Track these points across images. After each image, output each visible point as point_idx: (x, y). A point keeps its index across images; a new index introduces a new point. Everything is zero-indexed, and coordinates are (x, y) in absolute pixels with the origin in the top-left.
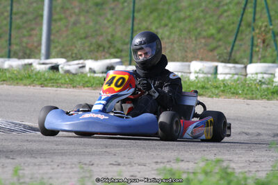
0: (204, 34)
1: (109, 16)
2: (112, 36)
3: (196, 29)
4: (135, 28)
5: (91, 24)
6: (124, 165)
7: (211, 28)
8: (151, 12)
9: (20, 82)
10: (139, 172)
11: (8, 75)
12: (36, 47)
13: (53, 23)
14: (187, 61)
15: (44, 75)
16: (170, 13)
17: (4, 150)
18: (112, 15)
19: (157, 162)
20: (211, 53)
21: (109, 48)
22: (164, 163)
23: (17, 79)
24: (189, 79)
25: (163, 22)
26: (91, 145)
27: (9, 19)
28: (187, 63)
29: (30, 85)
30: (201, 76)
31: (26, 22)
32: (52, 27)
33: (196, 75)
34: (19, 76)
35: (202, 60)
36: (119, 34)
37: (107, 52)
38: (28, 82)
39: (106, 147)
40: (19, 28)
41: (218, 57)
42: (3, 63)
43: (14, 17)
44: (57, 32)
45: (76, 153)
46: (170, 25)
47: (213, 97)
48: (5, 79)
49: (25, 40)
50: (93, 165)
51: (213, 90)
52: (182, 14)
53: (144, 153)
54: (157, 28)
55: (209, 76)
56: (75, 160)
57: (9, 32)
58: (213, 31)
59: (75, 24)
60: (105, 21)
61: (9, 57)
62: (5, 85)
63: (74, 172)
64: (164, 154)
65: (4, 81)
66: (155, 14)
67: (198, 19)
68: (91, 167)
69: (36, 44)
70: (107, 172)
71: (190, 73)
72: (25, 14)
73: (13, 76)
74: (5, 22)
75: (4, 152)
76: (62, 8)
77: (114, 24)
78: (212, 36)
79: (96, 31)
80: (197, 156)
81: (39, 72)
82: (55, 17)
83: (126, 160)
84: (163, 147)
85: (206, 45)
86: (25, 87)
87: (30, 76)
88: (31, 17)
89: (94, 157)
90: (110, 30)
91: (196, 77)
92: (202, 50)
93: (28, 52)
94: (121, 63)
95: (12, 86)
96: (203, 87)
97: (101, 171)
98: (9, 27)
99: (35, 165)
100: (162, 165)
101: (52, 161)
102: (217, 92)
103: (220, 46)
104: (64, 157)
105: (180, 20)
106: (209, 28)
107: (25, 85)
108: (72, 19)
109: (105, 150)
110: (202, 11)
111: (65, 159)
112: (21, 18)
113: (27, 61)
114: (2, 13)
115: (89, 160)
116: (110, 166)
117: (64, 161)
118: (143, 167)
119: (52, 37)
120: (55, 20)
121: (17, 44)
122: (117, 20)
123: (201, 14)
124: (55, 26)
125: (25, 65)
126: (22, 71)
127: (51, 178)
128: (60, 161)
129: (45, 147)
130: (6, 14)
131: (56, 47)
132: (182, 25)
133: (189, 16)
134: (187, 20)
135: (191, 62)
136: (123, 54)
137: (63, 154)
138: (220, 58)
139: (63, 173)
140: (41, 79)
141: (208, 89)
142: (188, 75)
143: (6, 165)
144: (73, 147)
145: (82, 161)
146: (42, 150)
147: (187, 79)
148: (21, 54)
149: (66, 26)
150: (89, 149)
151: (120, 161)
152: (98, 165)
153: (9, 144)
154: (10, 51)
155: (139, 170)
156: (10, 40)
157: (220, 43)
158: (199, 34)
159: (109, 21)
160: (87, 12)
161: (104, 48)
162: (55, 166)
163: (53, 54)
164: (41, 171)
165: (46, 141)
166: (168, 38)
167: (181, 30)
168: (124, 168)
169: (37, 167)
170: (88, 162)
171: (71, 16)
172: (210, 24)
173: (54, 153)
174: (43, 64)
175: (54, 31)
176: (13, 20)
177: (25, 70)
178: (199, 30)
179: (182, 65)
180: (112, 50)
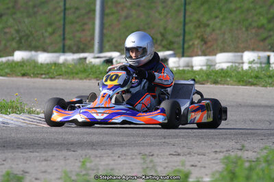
0: (255, 24)
1: (160, 9)
2: (165, 29)
3: (247, 20)
4: (187, 20)
5: (143, 17)
6: (184, 155)
7: (262, 18)
8: (202, 4)
9: (77, 76)
10: (199, 162)
11: (63, 69)
12: (89, 42)
13: (106, 17)
14: (239, 52)
15: (99, 68)
16: (221, 5)
17: (65, 142)
18: (164, 8)
19: (216, 152)
20: (262, 44)
21: (162, 40)
22: (223, 152)
23: (73, 73)
24: (242, 69)
25: (214, 15)
26: (150, 136)
27: (62, 15)
28: (239, 54)
29: (85, 78)
30: (254, 66)
31: (78, 17)
32: (105, 21)
33: (250, 65)
34: (75, 71)
35: (253, 50)
36: (170, 27)
37: (160, 45)
38: (83, 75)
39: (165, 138)
40: (72, 23)
41: (270, 47)
42: (58, 57)
43: (67, 12)
44: (110, 25)
45: (136, 145)
46: (221, 16)
47: (266, 87)
48: (61, 73)
49: (78, 35)
50: (153, 155)
51: (267, 79)
52: (233, 6)
53: (203, 143)
54: (208, 20)
55: (263, 65)
56: (135, 151)
57: (62, 27)
58: (263, 21)
59: (126, 18)
60: (157, 15)
61: (64, 51)
62: (61, 80)
63: (135, 163)
64: (222, 143)
65: (60, 75)
66: (206, 6)
67: (248, 10)
68: (151, 157)
69: (89, 39)
70: (167, 163)
71: (243, 63)
72: (77, 9)
73: (69, 70)
74: (58, 18)
75: (65, 144)
76: (114, 2)
77: (165, 17)
78: (262, 27)
79: (148, 24)
80: (255, 145)
81: (94, 66)
82: (107, 11)
83: (185, 150)
84: (221, 136)
85: (257, 35)
86: (81, 81)
87: (85, 70)
88: (83, 11)
89: (153, 148)
90: (162, 23)
91: (250, 67)
92: (253, 41)
93: (82, 46)
94: (174, 55)
95: (68, 80)
96: (257, 77)
97: (161, 162)
98: (62, 22)
99: (96, 156)
100: (221, 154)
101: (113, 153)
102: (270, 81)
103: (270, 36)
104: (124, 149)
105: (230, 12)
106: (259, 19)
107: (81, 79)
108: (124, 14)
109: (164, 140)
110: (253, 2)
111: (125, 150)
112: (74, 13)
113: (82, 55)
114: (55, 9)
115: (150, 151)
116: (169, 156)
117: (124, 152)
118: (202, 156)
119: (105, 31)
120: (108, 15)
121: (70, 39)
122: (168, 13)
123: (251, 6)
124: (108, 20)
125: (81, 59)
126: (78, 66)
127: (112, 169)
128: (120, 153)
129: (104, 139)
130: (59, 10)
131: (109, 41)
132: (233, 16)
133: (240, 7)
134: (238, 12)
135: (243, 52)
136: (175, 46)
137: (123, 145)
138: (272, 47)
139: (123, 164)
140: (96, 72)
141: (261, 78)
142: (241, 65)
143: (68, 158)
144: (132, 139)
145: (142, 152)
146: (102, 141)
147: (240, 70)
148: (75, 49)
149: (118, 20)
150: (148, 140)
151: (180, 151)
152: (158, 155)
153: (70, 137)
154: (64, 46)
155: (199, 160)
156: (64, 34)
157: (272, 33)
158: (250, 25)
159: (160, 14)
160: (139, 6)
161: (157, 40)
162: (116, 158)
163: (107, 47)
164: (103, 163)
165: (105, 134)
166: (220, 29)
167: (233, 21)
168: (184, 158)
169: (98, 159)
170: (147, 153)
171: (122, 10)
172: (260, 14)
173: (114, 145)
174: (98, 57)
175: (106, 26)
176: (67, 15)
177: (80, 64)
178: (250, 20)
179: (235, 56)
180: (164, 43)
